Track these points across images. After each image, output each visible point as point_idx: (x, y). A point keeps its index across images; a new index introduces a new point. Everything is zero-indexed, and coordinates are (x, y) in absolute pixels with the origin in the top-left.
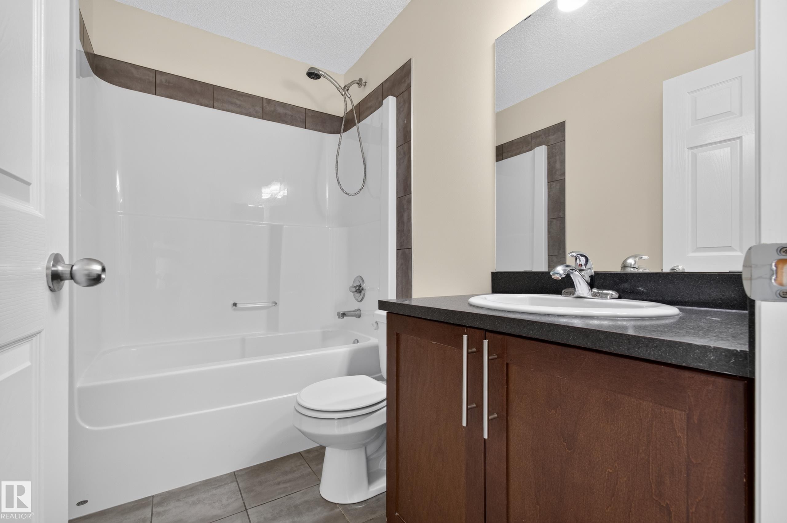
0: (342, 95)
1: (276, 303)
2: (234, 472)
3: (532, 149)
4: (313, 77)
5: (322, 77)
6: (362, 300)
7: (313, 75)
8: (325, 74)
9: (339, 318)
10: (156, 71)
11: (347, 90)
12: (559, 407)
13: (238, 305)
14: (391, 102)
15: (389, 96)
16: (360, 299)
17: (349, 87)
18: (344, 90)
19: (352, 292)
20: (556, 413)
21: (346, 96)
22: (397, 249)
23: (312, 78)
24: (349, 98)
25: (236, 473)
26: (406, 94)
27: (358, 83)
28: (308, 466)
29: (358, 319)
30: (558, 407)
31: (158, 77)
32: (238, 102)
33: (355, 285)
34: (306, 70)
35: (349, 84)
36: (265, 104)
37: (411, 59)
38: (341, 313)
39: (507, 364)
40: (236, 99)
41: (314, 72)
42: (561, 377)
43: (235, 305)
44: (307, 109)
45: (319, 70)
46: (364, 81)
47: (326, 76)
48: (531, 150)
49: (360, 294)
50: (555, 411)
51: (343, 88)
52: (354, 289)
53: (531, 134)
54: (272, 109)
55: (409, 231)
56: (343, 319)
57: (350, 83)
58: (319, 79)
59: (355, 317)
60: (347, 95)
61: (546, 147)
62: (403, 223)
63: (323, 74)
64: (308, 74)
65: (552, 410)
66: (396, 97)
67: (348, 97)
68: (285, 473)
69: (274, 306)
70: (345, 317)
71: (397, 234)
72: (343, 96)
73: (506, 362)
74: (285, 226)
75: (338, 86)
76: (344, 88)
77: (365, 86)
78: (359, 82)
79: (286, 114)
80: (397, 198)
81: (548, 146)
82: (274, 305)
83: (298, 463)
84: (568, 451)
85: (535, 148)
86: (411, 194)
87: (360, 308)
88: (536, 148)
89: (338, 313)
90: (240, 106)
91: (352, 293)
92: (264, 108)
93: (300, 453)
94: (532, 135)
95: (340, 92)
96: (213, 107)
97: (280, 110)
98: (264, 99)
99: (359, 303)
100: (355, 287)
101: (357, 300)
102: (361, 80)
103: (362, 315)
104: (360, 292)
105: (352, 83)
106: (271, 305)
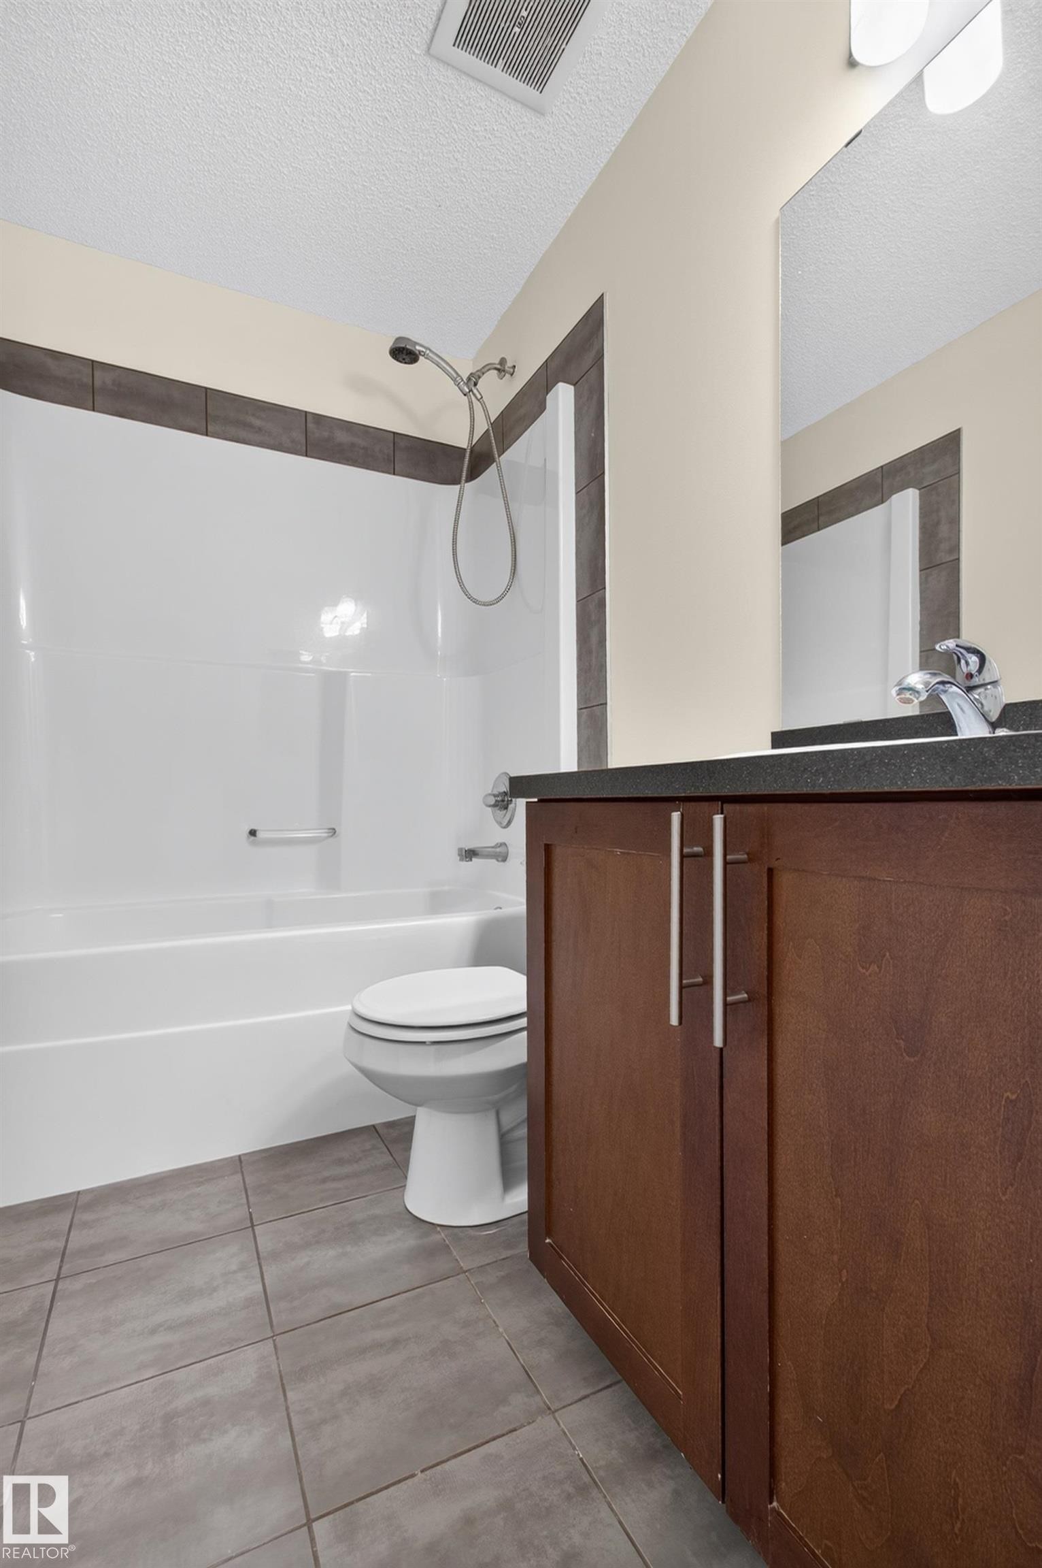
0: (465, 395)
1: (333, 832)
2: (240, 1156)
3: (884, 500)
4: (404, 359)
5: (421, 358)
6: (509, 822)
7: (404, 353)
8: (428, 352)
9: (461, 860)
10: (94, 363)
11: (475, 384)
12: (888, 954)
13: (260, 835)
14: (563, 397)
15: (557, 383)
16: (505, 822)
17: (479, 377)
18: (467, 384)
19: (490, 806)
20: (880, 971)
21: (472, 396)
22: (579, 709)
23: (401, 362)
24: (479, 400)
25: (242, 1159)
26: (594, 372)
27: (498, 370)
28: (387, 1150)
29: (502, 863)
30: (884, 956)
31: (97, 374)
32: (257, 423)
33: (496, 792)
34: (389, 344)
35: (478, 371)
36: (310, 425)
37: (603, 295)
38: (466, 851)
39: (770, 872)
40: (253, 415)
41: (404, 346)
42: (893, 878)
43: (253, 833)
44: (397, 433)
45: (416, 343)
46: (509, 364)
47: (430, 354)
48: (882, 502)
49: (505, 812)
50: (878, 967)
51: (466, 381)
52: (492, 801)
53: (882, 467)
54: (326, 434)
55: (603, 667)
56: (470, 863)
57: (481, 369)
58: (416, 364)
59: (494, 861)
60: (474, 395)
61: (917, 492)
62: (590, 652)
63: (424, 350)
64: (394, 352)
65: (870, 964)
66: (574, 385)
67: (476, 397)
68: (340, 1162)
69: (332, 836)
70: (473, 859)
71: (579, 677)
72: (466, 397)
73: (766, 867)
74: (353, 674)
75: (455, 375)
76: (469, 379)
77: (512, 375)
78: (499, 367)
79: (353, 445)
80: (578, 601)
81: (919, 489)
82: (331, 834)
83: (368, 1146)
84: (907, 1058)
85: (891, 497)
86: (605, 588)
87: (506, 842)
88: (894, 497)
89: (460, 850)
90: (259, 430)
91: (490, 809)
92: (308, 434)
93: (374, 1126)
94: (884, 467)
95: (459, 388)
96: (207, 434)
97: (342, 437)
98: (308, 414)
99: (502, 829)
100: (495, 796)
101: (500, 823)
102: (503, 361)
103: (509, 855)
104: (506, 808)
105: (486, 369)
106: (326, 835)
